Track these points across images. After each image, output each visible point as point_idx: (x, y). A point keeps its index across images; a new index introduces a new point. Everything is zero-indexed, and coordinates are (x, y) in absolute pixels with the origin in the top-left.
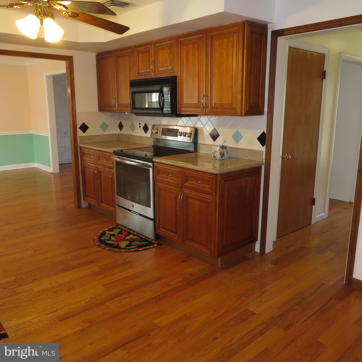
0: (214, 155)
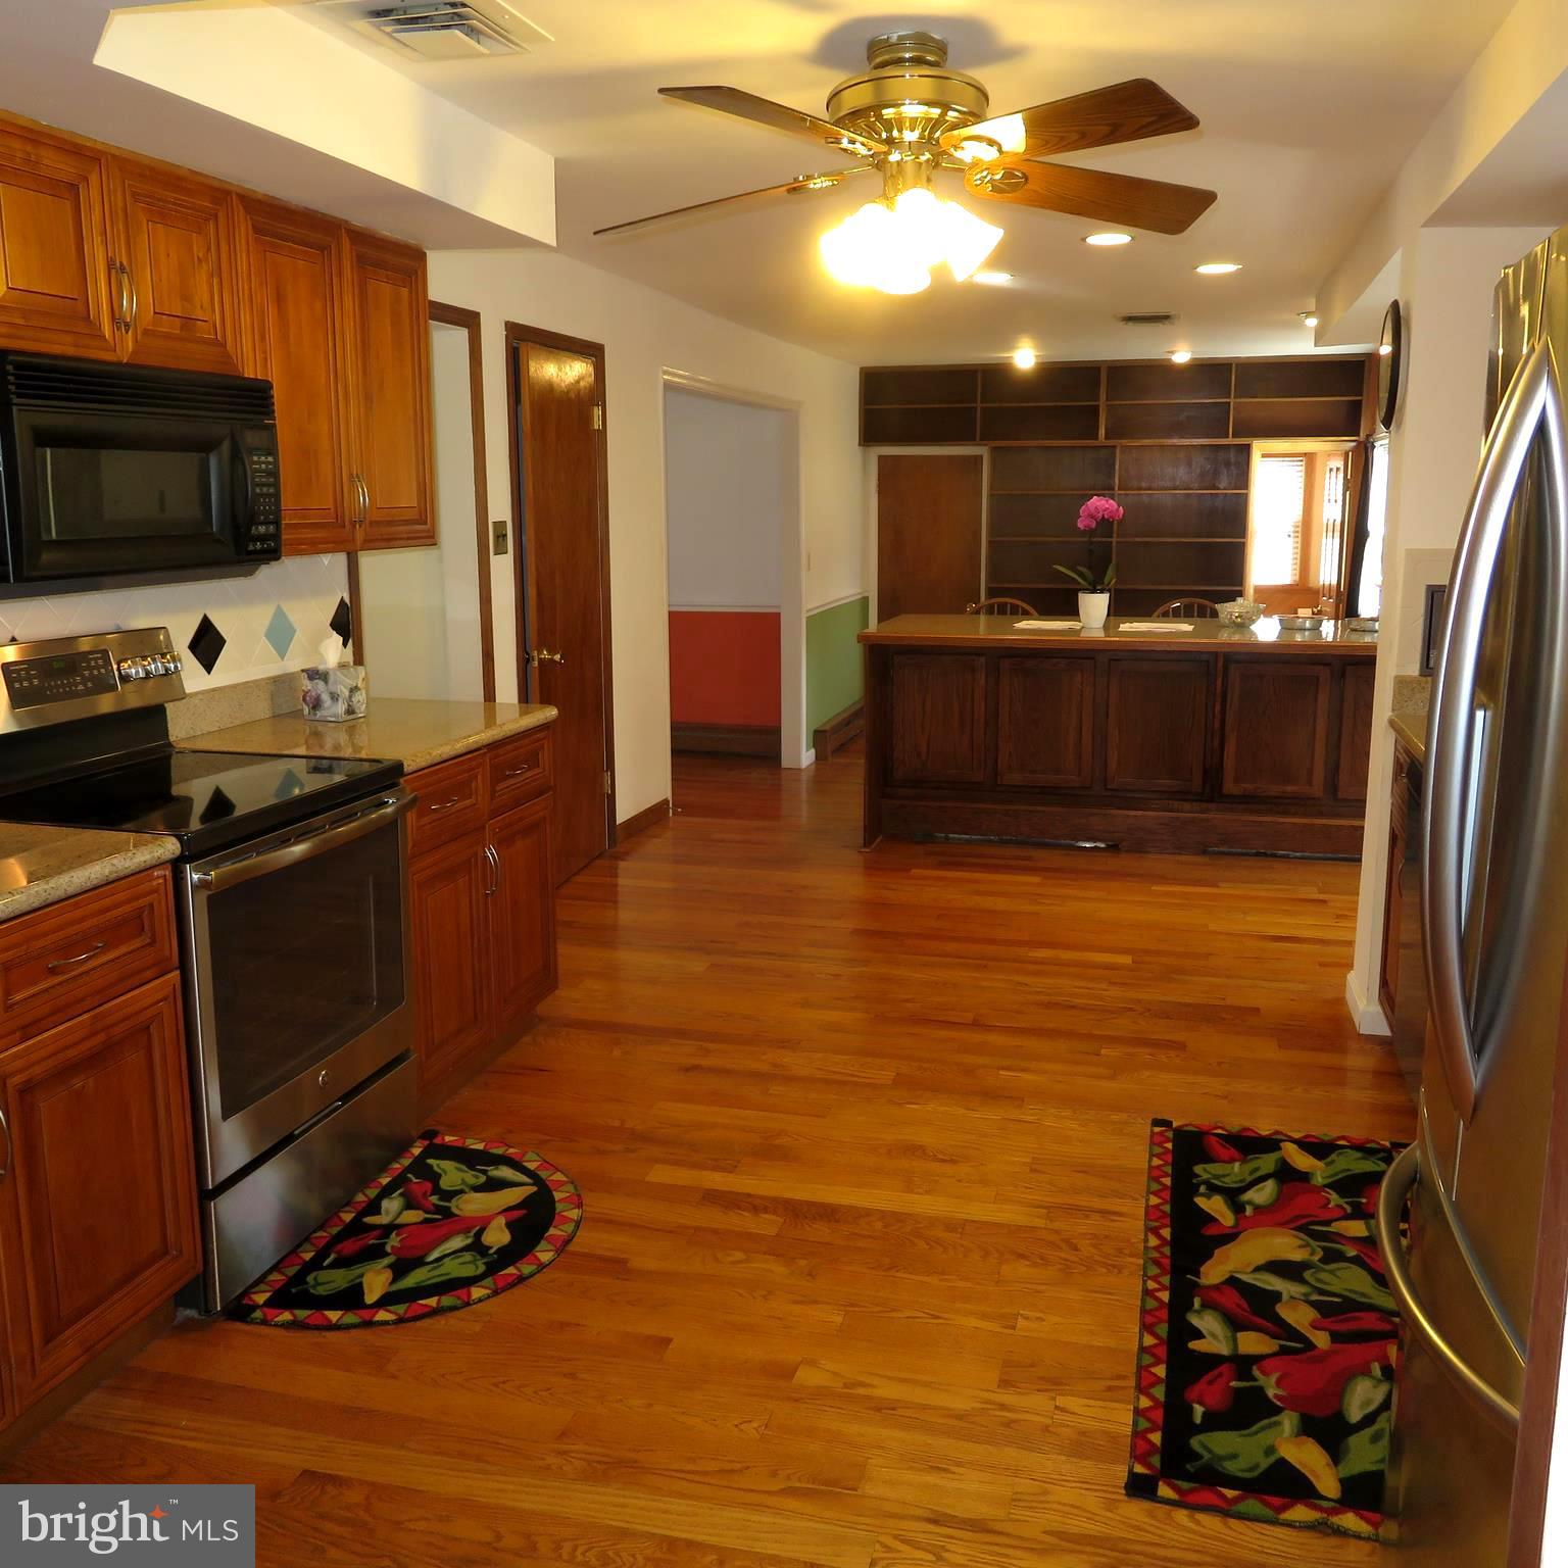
0: (349, 705)
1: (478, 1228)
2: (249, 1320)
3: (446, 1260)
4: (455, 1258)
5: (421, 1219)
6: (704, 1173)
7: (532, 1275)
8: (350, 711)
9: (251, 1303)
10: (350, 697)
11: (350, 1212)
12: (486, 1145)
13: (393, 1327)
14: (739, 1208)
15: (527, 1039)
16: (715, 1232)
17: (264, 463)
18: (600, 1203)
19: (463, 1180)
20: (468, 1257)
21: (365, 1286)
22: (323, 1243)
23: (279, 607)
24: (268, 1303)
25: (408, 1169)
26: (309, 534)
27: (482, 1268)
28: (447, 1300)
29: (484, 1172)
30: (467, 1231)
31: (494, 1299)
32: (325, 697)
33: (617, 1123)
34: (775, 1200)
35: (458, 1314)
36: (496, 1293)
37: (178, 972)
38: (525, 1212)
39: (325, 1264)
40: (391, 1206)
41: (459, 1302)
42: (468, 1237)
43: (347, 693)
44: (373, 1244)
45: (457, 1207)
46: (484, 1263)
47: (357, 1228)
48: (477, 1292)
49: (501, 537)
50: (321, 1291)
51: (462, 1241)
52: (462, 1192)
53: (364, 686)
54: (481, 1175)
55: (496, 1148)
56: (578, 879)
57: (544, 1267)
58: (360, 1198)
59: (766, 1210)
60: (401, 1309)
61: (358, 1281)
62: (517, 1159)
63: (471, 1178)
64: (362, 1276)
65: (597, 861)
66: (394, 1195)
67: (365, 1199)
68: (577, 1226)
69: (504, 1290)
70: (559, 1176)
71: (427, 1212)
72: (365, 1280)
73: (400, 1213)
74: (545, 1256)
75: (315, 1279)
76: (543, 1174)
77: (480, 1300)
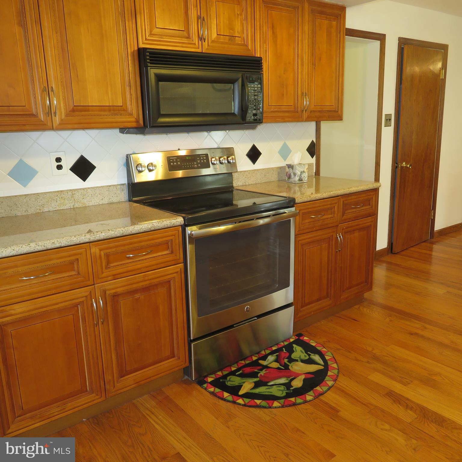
0: (300, 178)
1: (293, 377)
2: (202, 386)
3: (275, 386)
4: (278, 387)
5: (277, 367)
6: (394, 382)
7: (300, 404)
8: (300, 180)
9: (206, 380)
10: (301, 175)
11: (256, 357)
12: (316, 345)
13: (242, 407)
14: (400, 404)
15: (357, 307)
16: (383, 411)
17: (256, 87)
18: (343, 382)
19: (300, 356)
20: (282, 388)
21: (243, 387)
22: (242, 365)
23: (285, 142)
24: (211, 383)
25: (285, 346)
26: (281, 114)
27: (284, 394)
28: (264, 403)
29: (309, 355)
30: (288, 377)
31: (281, 409)
32: (292, 174)
33: (370, 349)
34: (419, 405)
35: (266, 410)
36: (283, 406)
37: (182, 264)
38: (313, 376)
39: (236, 374)
40: (271, 358)
41: (268, 405)
42: (287, 380)
43: (299, 173)
44: (256, 371)
45: (292, 366)
46: (286, 393)
47: (255, 364)
48: (276, 404)
49: (388, 120)
50: (229, 384)
51: (285, 381)
52: (297, 361)
53: (307, 171)
54: (307, 356)
55: (319, 347)
56: (412, 249)
57: (306, 402)
58: (263, 352)
59: (411, 409)
60: (247, 400)
61: (242, 384)
62: (323, 354)
63: (304, 356)
64: (244, 383)
65: (423, 243)
66: (274, 355)
67: (264, 353)
68: (329, 389)
69: (286, 406)
70: (335, 366)
71: (280, 365)
72: (244, 385)
73: (272, 362)
74: (309, 398)
75: (230, 379)
76: (329, 363)
77: (276, 408)
